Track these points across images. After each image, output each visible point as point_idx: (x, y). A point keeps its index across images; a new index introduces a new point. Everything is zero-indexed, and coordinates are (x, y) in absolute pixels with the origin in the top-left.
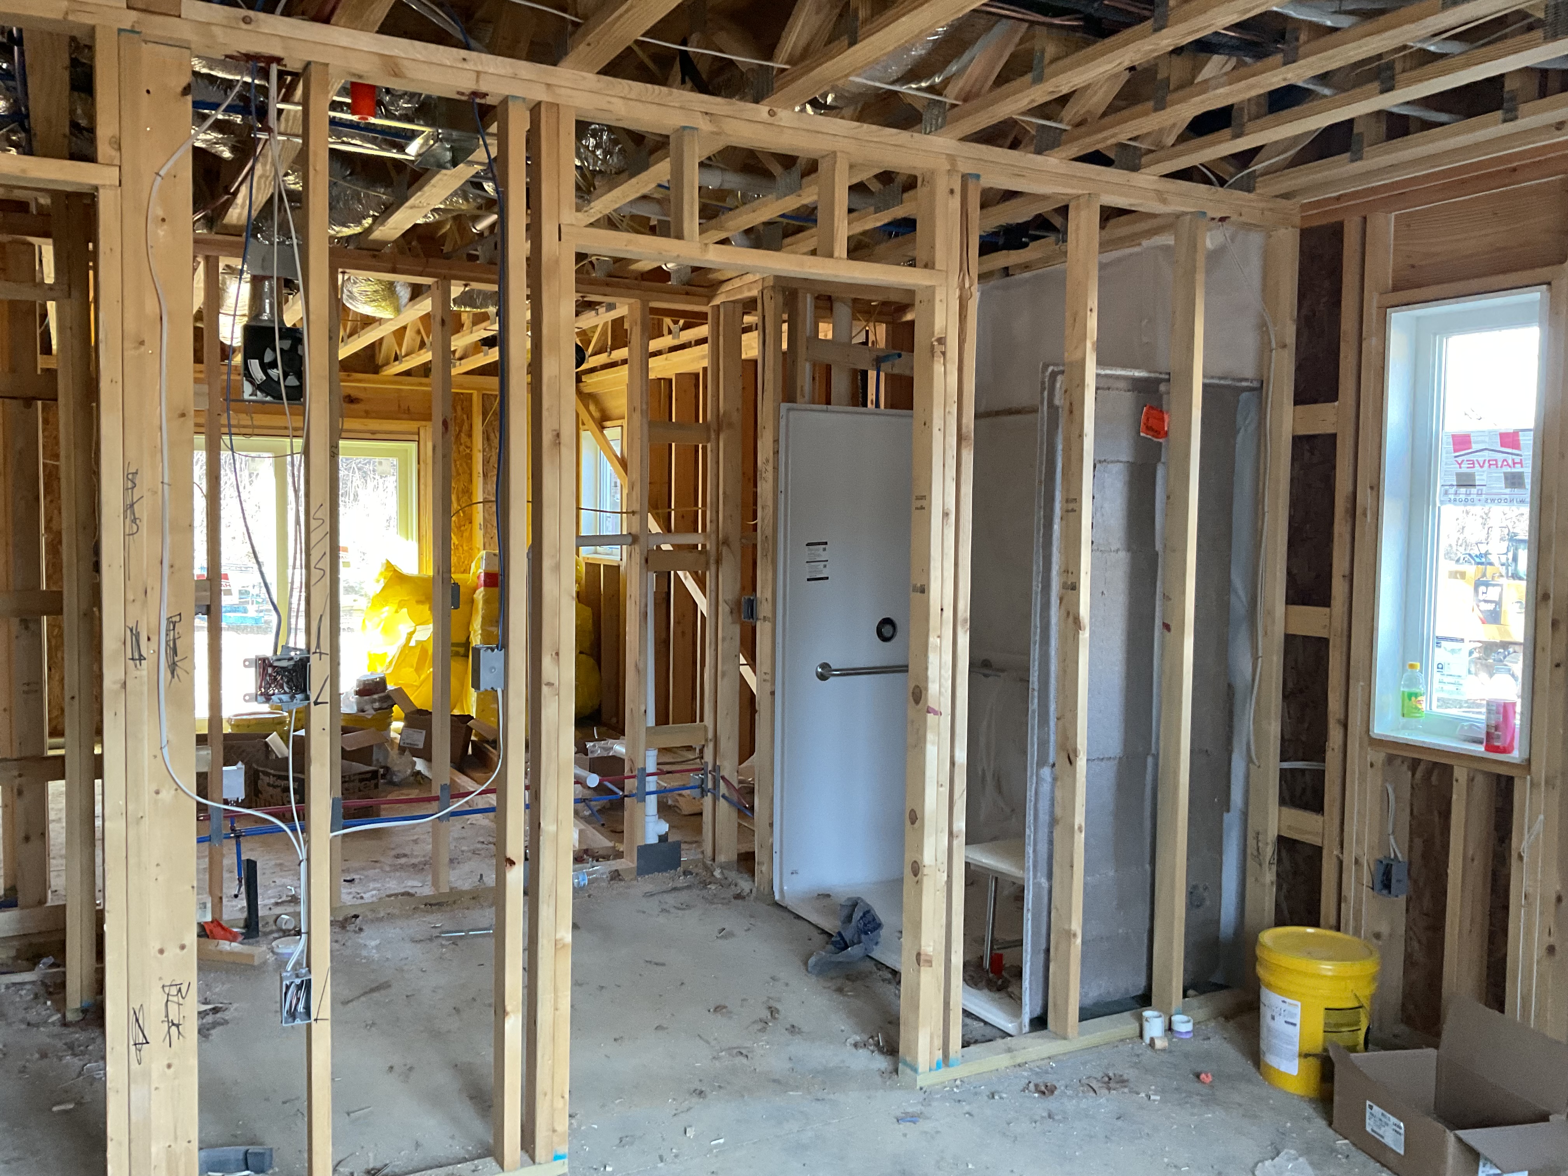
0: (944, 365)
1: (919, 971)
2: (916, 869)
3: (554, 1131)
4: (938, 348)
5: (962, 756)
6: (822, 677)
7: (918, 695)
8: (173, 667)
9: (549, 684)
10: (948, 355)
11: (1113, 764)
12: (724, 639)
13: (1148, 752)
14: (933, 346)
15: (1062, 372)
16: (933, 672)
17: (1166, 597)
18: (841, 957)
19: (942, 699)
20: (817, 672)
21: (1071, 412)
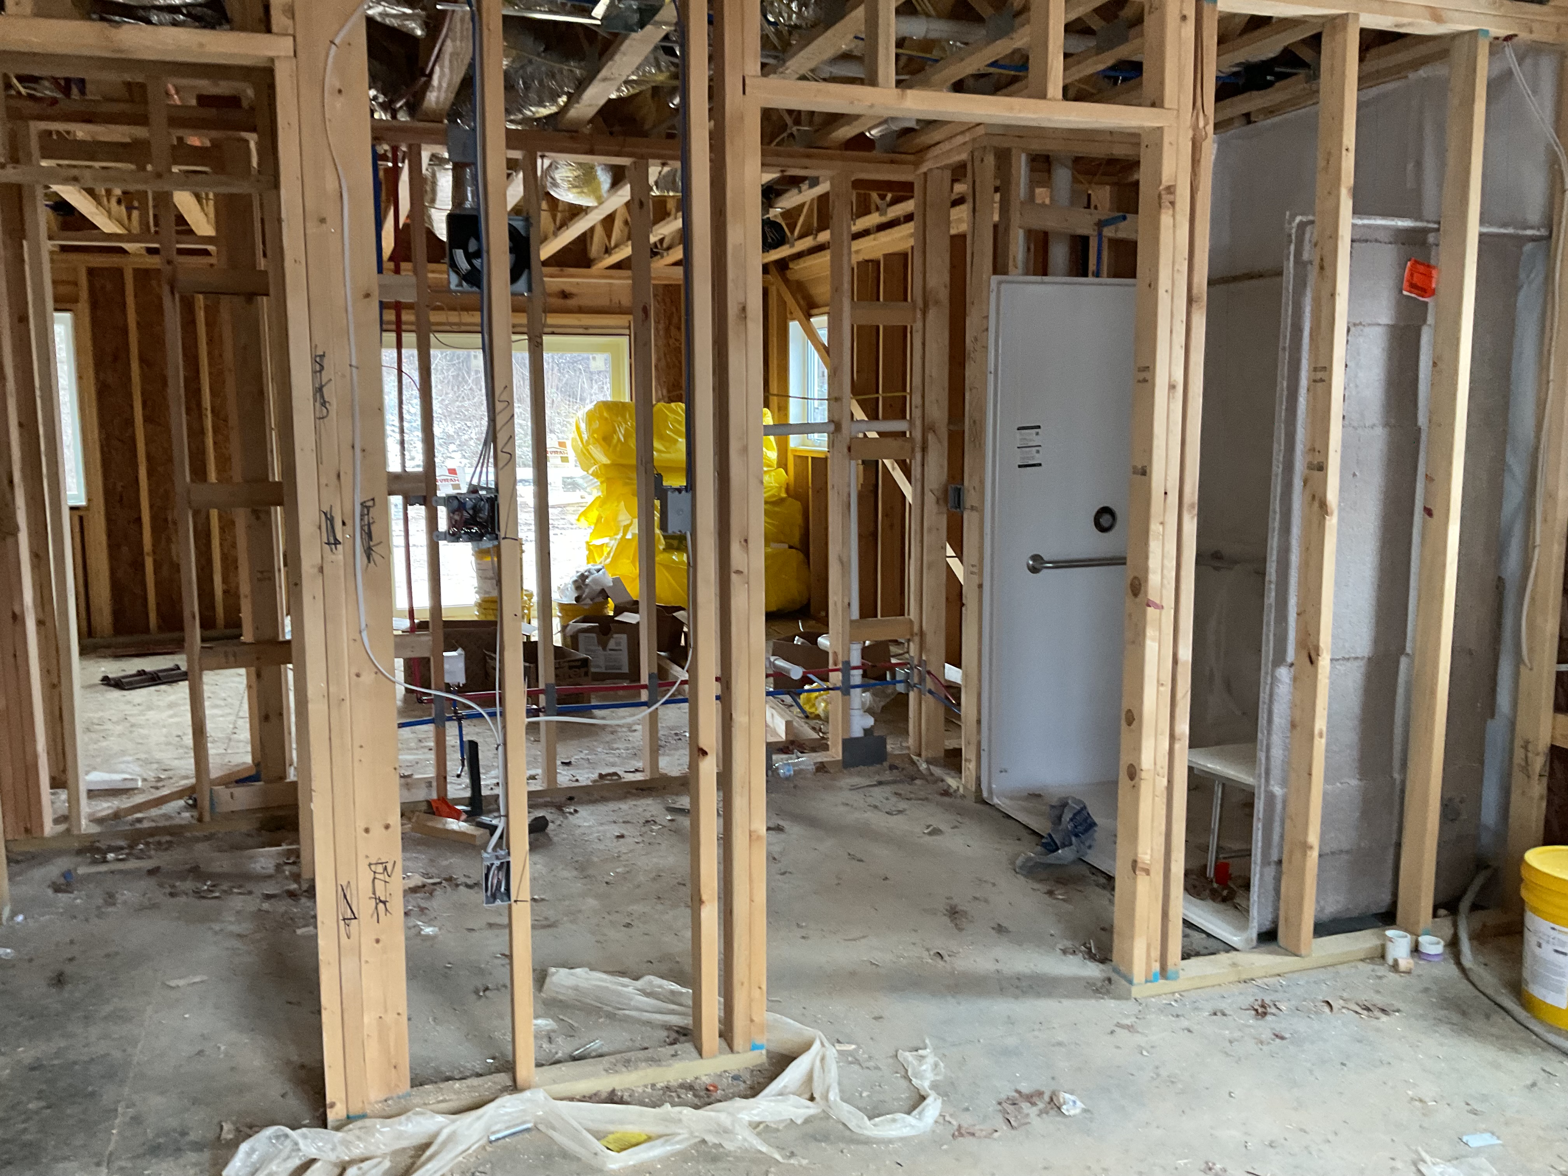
0: (1174, 216)
1: (1135, 879)
2: (1133, 773)
3: (752, 1021)
4: (1166, 198)
5: (1186, 654)
6: (1034, 570)
7: (1137, 587)
8: (368, 552)
9: (738, 572)
10: (1178, 206)
11: (1362, 663)
12: (930, 530)
13: (1402, 650)
14: (1160, 196)
15: (1312, 222)
16: (1154, 563)
17: (1429, 478)
18: (1051, 858)
19: (1164, 592)
20: (1028, 565)
21: (1322, 268)
